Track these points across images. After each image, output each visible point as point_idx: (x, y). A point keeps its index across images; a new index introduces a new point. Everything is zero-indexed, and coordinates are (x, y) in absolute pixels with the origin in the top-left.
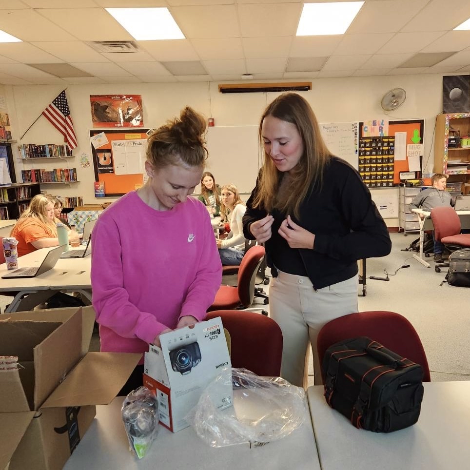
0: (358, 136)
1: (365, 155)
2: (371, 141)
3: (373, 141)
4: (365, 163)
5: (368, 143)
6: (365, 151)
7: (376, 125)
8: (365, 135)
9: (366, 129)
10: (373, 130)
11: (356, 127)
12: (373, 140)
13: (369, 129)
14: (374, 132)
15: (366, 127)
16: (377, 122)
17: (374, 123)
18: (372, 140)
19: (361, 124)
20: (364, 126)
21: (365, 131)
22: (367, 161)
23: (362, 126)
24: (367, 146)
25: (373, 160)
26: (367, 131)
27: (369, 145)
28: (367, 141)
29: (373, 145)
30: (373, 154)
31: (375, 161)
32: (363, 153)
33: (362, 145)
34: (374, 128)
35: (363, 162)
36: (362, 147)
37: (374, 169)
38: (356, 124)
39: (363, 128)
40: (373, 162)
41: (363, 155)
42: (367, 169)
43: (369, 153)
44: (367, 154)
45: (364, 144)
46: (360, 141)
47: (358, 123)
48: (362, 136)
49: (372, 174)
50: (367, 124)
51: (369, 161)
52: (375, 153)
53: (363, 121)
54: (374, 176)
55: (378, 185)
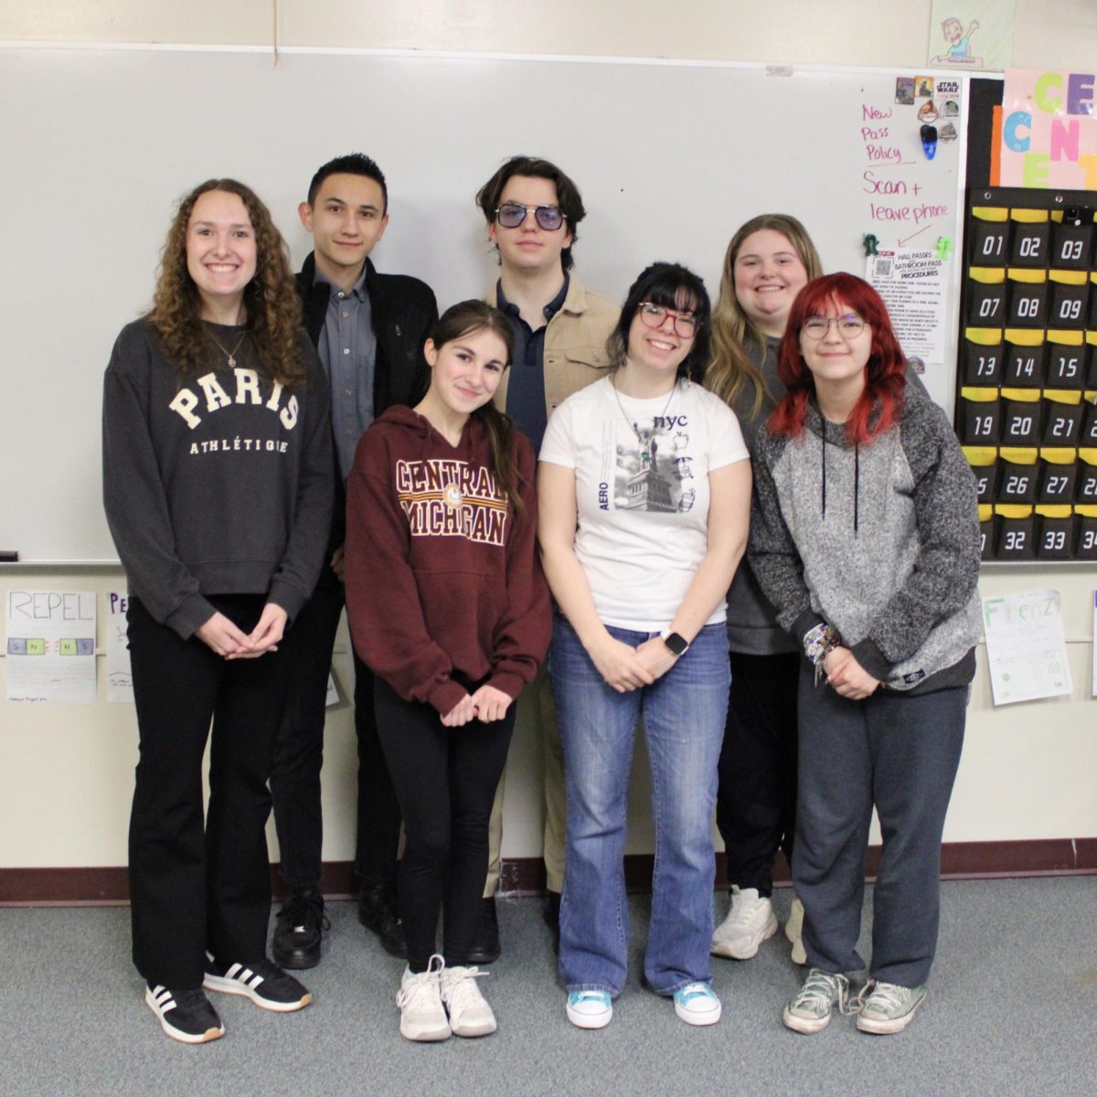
1: (1007, 318)
2: (1051, 223)
3: (1067, 221)
4: (1005, 376)
5: (1032, 229)
6: (1011, 291)
8: (1011, 171)
9: (1021, 132)
10: (1064, 142)
12: (1070, 214)
13: (1038, 134)
14: (1073, 155)
15: (1021, 118)
17: (1078, 92)
18: (1057, 216)
19: (986, 95)
21: (1011, 146)
22: (1020, 361)
23: (995, 108)
24: (1025, 251)
25: (1063, 360)
26: (1025, 145)
27: (1035, 250)
28: (1022, 215)
29: (1067, 254)
30: (1065, 312)
31: (1074, 368)
32: (993, 304)
33: (990, 241)
34: (1075, 126)
35: (992, 366)
36: (986, 256)
37: (1067, 425)
38: (953, 87)
39: (1000, 123)
40: (1061, 374)
41: (992, 314)
42: (1017, 422)
43: (1035, 304)
44: (1023, 311)
45: (1001, 238)
46: (977, 212)
47: (962, 79)
48: (992, 183)
49: (1050, 459)
50: (1029, 98)
51: (1031, 362)
52: (1078, 310)
53: (1003, 72)
54: (1064, 476)
55: (1088, 543)
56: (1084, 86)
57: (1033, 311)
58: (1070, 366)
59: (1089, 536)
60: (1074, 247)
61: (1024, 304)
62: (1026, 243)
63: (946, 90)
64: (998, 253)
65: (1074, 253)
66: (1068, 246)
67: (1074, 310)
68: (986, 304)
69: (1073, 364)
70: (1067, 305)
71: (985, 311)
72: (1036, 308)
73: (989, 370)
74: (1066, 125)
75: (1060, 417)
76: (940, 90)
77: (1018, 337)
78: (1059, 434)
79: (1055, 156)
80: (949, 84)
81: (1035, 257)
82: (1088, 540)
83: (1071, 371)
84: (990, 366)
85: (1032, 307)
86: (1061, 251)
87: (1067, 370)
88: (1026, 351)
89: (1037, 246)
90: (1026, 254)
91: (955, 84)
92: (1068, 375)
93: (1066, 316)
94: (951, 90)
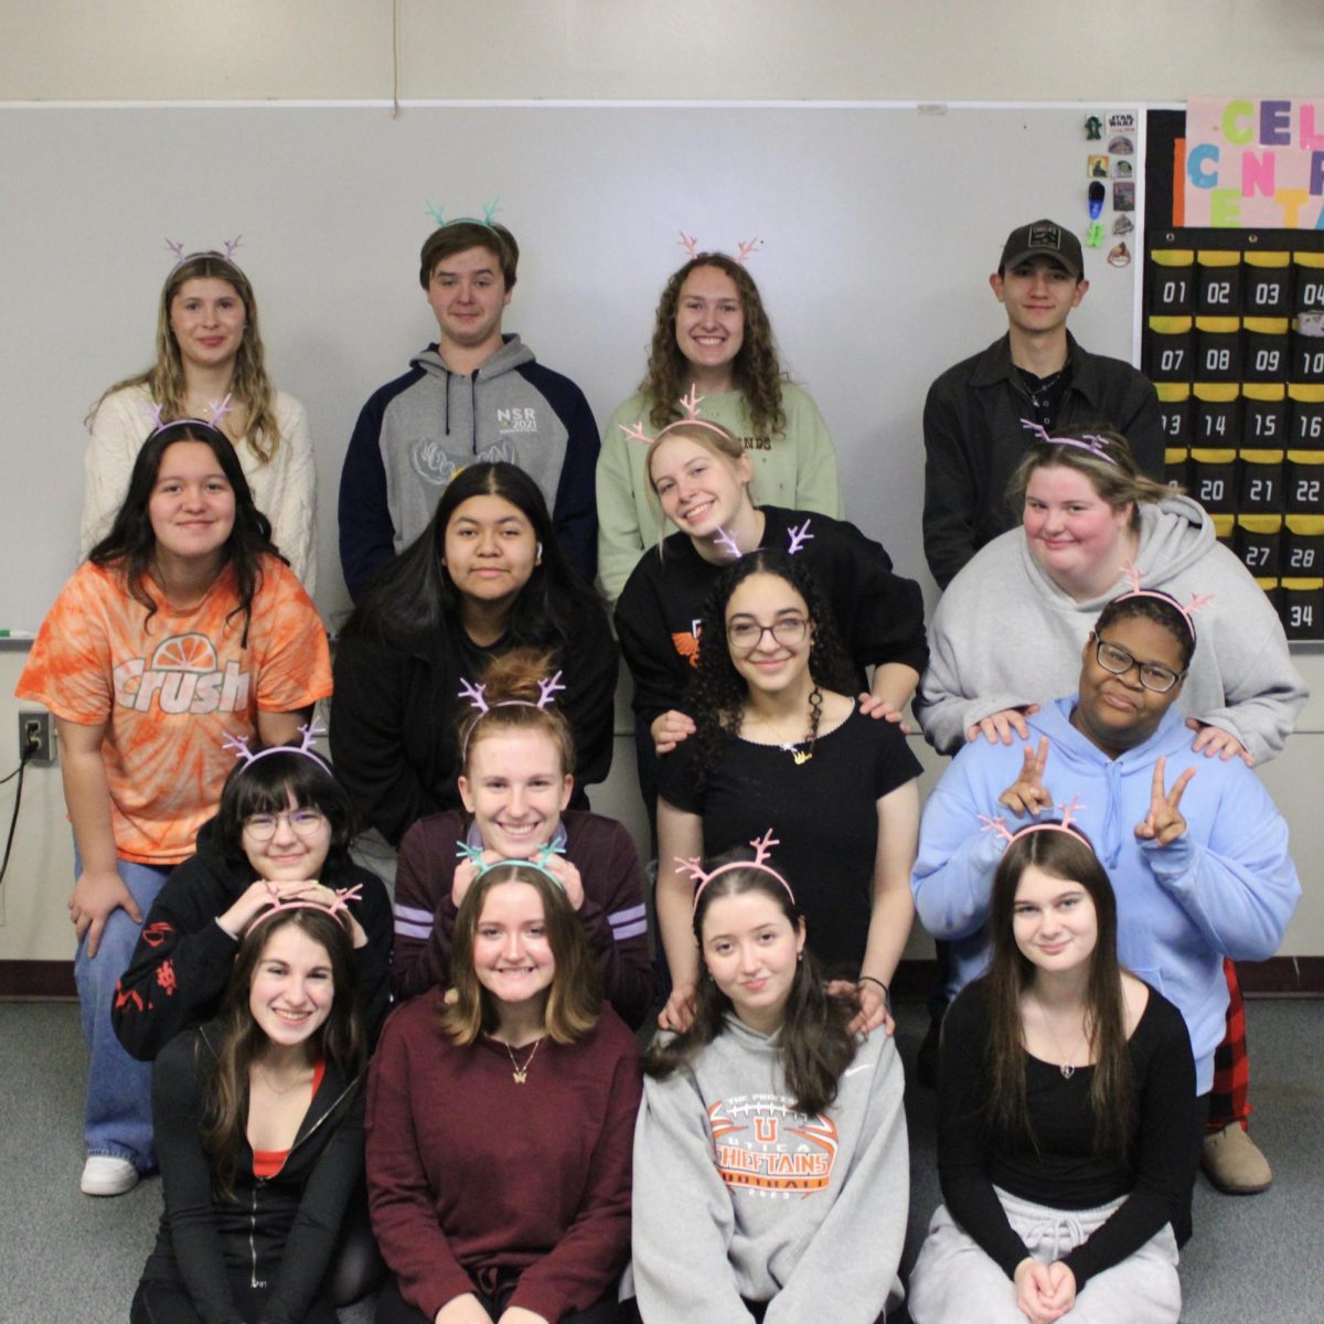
0: (1138, 217)
1: (1194, 371)
2: (1243, 266)
4: (1194, 436)
5: (1220, 273)
6: (1197, 341)
7: (1284, 140)
8: (1198, 208)
9: (1207, 166)
10: (1258, 176)
11: (1128, 146)
13: (1229, 169)
14: (1268, 190)
15: (1210, 151)
16: (1294, 115)
17: (1272, 120)
18: (1251, 257)
19: (1166, 128)
20: (1194, 135)
21: (1196, 182)
22: (1209, 418)
23: (1177, 141)
24: (1213, 297)
25: (1259, 417)
26: (1212, 180)
27: (1224, 296)
28: (1209, 258)
29: (1261, 298)
30: (1261, 364)
31: (1273, 425)
32: (1176, 357)
33: (1170, 289)
34: (1269, 158)
35: (1177, 425)
36: (1168, 304)
37: (1265, 487)
38: (1128, 120)
39: (1183, 158)
40: (1258, 432)
41: (1177, 367)
42: (1207, 486)
43: (1225, 356)
44: (1212, 363)
45: (1183, 284)
46: (1156, 255)
47: (1137, 111)
48: (1176, 223)
49: (1248, 527)
50: (1216, 128)
51: (1222, 420)
52: (1276, 362)
53: (1185, 101)
54: (1265, 546)
55: (1296, 620)
56: (1278, 114)
57: (1224, 363)
58: (1268, 424)
59: (1296, 612)
60: (1269, 291)
61: (1213, 356)
62: (1214, 289)
63: (1119, 124)
64: (1182, 300)
65: (1270, 297)
66: (1262, 290)
67: (1271, 361)
68: (1168, 357)
69: (1271, 421)
70: (1263, 357)
71: (1167, 364)
72: (1227, 359)
73: (1175, 429)
74: (1259, 157)
75: (1257, 479)
76: (1112, 124)
77: (1208, 392)
78: (1258, 498)
79: (1248, 191)
80: (1123, 117)
81: (1224, 304)
82: (1295, 616)
83: (1269, 429)
84: (1174, 425)
85: (1222, 359)
86: (1255, 296)
87: (1264, 428)
88: (1216, 408)
89: (1227, 291)
90: (1215, 301)
91: (1129, 117)
92: (1267, 433)
93: (1264, 368)
94: (1125, 123)
